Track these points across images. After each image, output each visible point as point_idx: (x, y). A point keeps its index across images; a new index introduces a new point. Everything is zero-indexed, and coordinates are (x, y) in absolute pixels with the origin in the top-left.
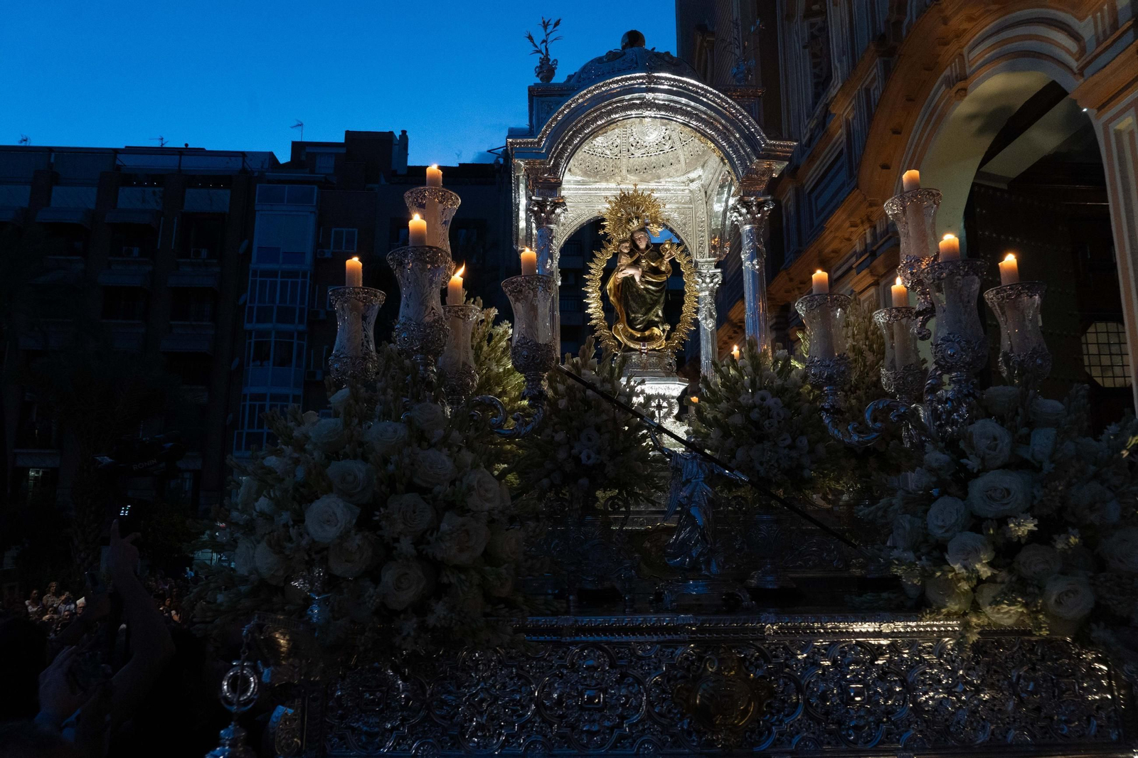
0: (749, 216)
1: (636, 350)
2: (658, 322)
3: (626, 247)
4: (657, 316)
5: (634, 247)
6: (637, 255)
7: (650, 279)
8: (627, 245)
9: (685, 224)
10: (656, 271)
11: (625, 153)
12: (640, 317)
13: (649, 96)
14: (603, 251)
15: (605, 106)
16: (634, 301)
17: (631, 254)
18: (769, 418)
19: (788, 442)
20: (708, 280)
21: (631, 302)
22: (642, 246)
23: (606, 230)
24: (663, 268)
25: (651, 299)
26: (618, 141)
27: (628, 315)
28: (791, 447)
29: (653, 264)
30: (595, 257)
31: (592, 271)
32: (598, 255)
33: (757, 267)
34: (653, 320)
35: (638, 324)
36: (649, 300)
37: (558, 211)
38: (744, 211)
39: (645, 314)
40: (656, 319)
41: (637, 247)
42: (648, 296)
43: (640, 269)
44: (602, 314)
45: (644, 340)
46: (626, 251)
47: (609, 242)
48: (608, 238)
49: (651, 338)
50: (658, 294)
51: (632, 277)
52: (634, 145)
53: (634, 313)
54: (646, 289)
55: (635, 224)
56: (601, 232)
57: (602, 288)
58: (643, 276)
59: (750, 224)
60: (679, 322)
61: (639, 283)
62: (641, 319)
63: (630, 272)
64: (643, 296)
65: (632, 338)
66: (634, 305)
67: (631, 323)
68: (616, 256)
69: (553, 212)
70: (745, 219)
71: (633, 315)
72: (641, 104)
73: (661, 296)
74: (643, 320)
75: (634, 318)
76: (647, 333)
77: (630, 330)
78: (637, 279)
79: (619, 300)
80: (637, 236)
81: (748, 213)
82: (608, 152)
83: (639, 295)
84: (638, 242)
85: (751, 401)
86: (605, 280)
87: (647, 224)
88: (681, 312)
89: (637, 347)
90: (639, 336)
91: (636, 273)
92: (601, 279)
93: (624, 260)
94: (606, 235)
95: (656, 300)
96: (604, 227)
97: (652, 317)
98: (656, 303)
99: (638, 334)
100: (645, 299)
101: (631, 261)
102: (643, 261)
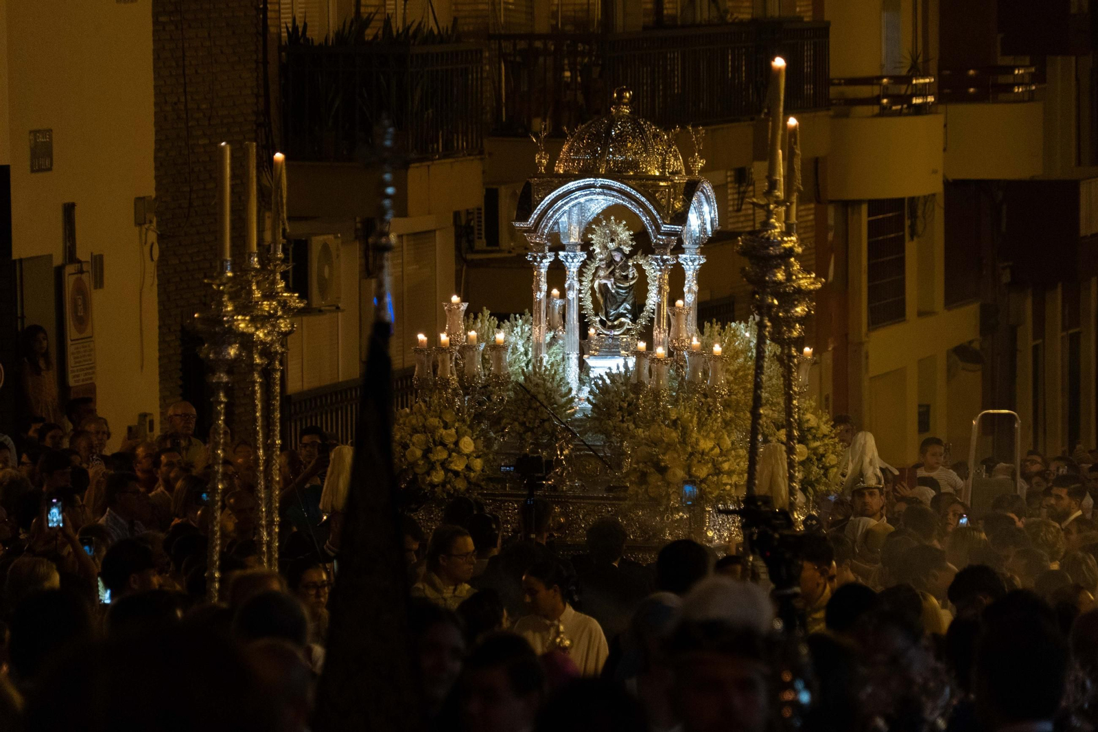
0: (658, 268)
1: (607, 335)
4: (626, 309)
5: (610, 262)
6: (613, 267)
7: (620, 285)
10: (626, 277)
12: (612, 311)
13: (599, 190)
15: (570, 197)
16: (608, 299)
17: (608, 266)
20: (690, 263)
21: (607, 301)
23: (595, 247)
24: (631, 276)
27: (606, 308)
29: (624, 274)
34: (622, 313)
35: (612, 316)
36: (618, 300)
37: (544, 261)
39: (616, 310)
40: (625, 312)
41: (615, 261)
42: (618, 297)
45: (613, 327)
46: (604, 266)
49: (621, 325)
53: (609, 308)
54: (617, 292)
58: (615, 283)
60: (643, 311)
61: (611, 289)
64: (615, 297)
65: (605, 326)
66: (609, 303)
71: (608, 310)
74: (614, 314)
75: (609, 312)
77: (606, 320)
78: (610, 286)
80: (614, 254)
81: (658, 265)
83: (612, 296)
88: (645, 305)
89: (608, 333)
91: (608, 283)
96: (592, 245)
97: (621, 310)
98: (624, 301)
99: (610, 324)
100: (616, 299)
101: (608, 273)
102: (617, 271)
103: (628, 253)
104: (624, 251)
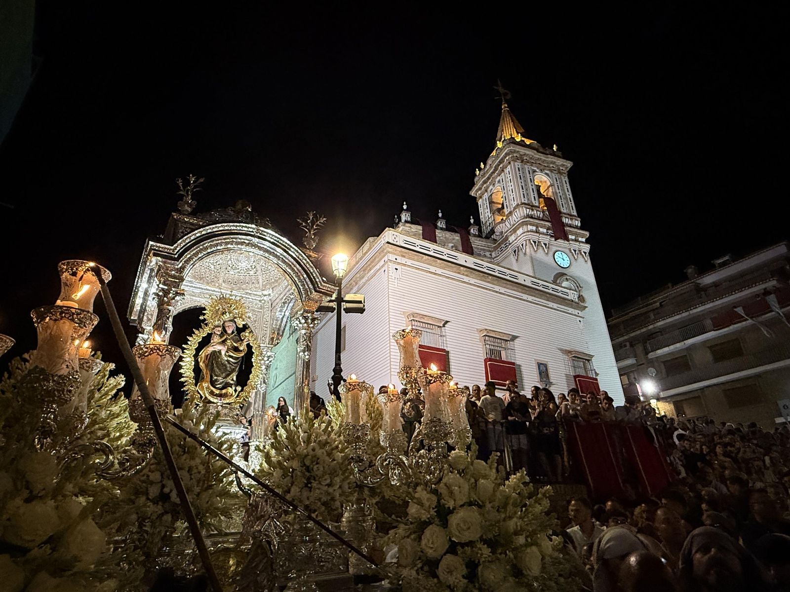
0: (305, 325)
1: (214, 403)
2: (232, 384)
3: (219, 331)
4: (233, 380)
6: (225, 337)
7: (232, 354)
8: (220, 329)
9: (255, 321)
10: (236, 349)
11: (223, 270)
12: (221, 379)
13: (256, 240)
14: (200, 330)
15: (225, 239)
16: (218, 367)
17: (221, 336)
18: (317, 463)
19: (328, 481)
20: (266, 359)
21: (216, 369)
22: (229, 332)
23: (206, 317)
24: (241, 348)
25: (230, 367)
26: (221, 261)
27: (211, 377)
28: (329, 485)
29: (235, 345)
30: (194, 333)
31: (189, 343)
32: (196, 332)
33: (307, 357)
34: (229, 383)
36: (228, 369)
37: (177, 298)
38: (303, 321)
39: (224, 378)
40: (232, 382)
41: (226, 331)
42: (228, 365)
43: (226, 347)
44: (193, 374)
45: (221, 396)
46: (219, 333)
47: (206, 325)
48: (206, 322)
49: (226, 395)
50: (236, 365)
51: (220, 352)
52: (231, 266)
53: (216, 376)
54: (228, 361)
55: (227, 317)
56: (201, 318)
57: (196, 356)
58: (227, 352)
59: (305, 329)
60: (247, 385)
61: (223, 356)
62: (221, 381)
63: (218, 348)
64: (225, 365)
65: (212, 393)
66: (218, 370)
67: (213, 383)
68: (209, 336)
69: (173, 298)
70: (303, 327)
71: (216, 378)
72: (249, 243)
73: (236, 367)
74: (223, 382)
75: (216, 380)
76: (224, 391)
77: (212, 388)
78: (223, 353)
79: (207, 366)
80: (226, 324)
82: (212, 267)
83: (222, 364)
84: (227, 329)
85: (305, 451)
86: (198, 350)
87: (235, 318)
88: (249, 379)
89: (215, 401)
90: (218, 393)
91: (223, 349)
92: (196, 349)
93: (216, 339)
94: (205, 320)
95: (234, 369)
96: (204, 314)
97: (229, 380)
98: (233, 371)
99: (217, 392)
100: (226, 367)
101: (220, 340)
102: (229, 341)
103: (241, 326)
104: (237, 324)
